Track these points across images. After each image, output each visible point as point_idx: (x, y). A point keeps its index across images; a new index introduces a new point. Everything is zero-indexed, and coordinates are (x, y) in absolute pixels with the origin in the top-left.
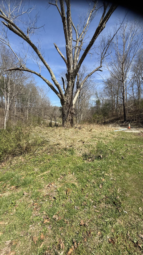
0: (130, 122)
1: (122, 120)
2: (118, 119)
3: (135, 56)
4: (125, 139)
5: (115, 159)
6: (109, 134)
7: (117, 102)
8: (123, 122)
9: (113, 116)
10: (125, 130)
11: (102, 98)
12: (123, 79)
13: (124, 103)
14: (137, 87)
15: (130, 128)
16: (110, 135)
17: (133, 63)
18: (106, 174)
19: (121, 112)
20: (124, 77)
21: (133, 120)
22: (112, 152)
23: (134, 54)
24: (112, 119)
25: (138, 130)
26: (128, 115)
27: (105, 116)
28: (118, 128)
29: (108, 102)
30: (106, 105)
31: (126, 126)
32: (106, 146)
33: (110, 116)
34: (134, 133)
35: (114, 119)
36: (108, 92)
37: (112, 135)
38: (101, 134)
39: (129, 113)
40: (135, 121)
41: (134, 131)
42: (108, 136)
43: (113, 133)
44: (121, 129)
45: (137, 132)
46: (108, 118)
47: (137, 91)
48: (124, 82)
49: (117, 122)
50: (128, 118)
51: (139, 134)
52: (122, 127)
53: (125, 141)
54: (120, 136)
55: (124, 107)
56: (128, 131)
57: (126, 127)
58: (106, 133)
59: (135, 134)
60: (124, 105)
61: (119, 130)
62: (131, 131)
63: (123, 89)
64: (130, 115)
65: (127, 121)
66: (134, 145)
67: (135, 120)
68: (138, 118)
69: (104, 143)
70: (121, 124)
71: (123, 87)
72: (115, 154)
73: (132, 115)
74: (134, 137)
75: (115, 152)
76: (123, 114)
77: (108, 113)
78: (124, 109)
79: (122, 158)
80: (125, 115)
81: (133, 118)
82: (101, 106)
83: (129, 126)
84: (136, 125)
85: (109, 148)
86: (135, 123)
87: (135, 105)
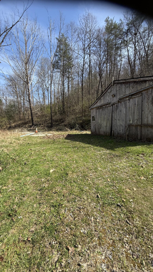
0: (37, 126)
1: (30, 124)
2: (26, 123)
3: (38, 61)
4: (30, 144)
5: (18, 167)
6: (14, 140)
7: (24, 104)
8: (31, 127)
9: (20, 120)
10: (33, 134)
11: (4, 97)
12: (27, 80)
13: (30, 107)
14: (42, 93)
15: (37, 132)
16: (14, 142)
17: (36, 67)
18: (5, 188)
19: (28, 116)
20: (28, 79)
21: (40, 124)
22: (14, 160)
23: (37, 59)
24: (20, 123)
25: (44, 133)
26: (35, 119)
27: (11, 120)
28: (25, 133)
29: (12, 103)
30: (11, 106)
31: (34, 130)
32: (8, 154)
33: (16, 119)
34: (40, 136)
35: (21, 123)
36: (13, 91)
37: (16, 141)
38: (2, 141)
39: (36, 117)
40: (42, 126)
41: (40, 135)
42: (12, 142)
43: (18, 139)
44: (29, 134)
45: (43, 135)
46: (14, 122)
47: (43, 97)
48: (29, 85)
49: (25, 126)
50: (36, 122)
51: (44, 137)
52: (30, 131)
53: (30, 146)
54: (26, 141)
55: (31, 111)
56: (35, 135)
57: (34, 132)
58: (9, 139)
59: (40, 138)
60: (31, 108)
61: (26, 135)
62: (37, 135)
63: (29, 91)
64: (38, 119)
65: (35, 125)
66: (38, 148)
67: (42, 124)
68: (44, 122)
69: (6, 151)
70: (29, 129)
71: (28, 89)
72: (17, 162)
73: (39, 119)
74: (39, 141)
75: (18, 159)
76: (30, 117)
77: (15, 116)
78: (31, 113)
79: (25, 164)
80: (32, 119)
81: (40, 123)
82: (4, 107)
83: (37, 130)
84: (43, 129)
85: (11, 157)
86: (42, 127)
87: (41, 109)
